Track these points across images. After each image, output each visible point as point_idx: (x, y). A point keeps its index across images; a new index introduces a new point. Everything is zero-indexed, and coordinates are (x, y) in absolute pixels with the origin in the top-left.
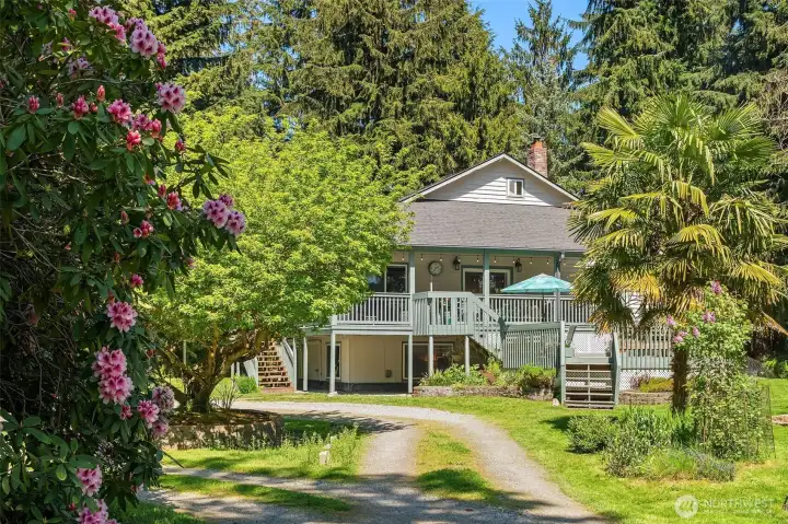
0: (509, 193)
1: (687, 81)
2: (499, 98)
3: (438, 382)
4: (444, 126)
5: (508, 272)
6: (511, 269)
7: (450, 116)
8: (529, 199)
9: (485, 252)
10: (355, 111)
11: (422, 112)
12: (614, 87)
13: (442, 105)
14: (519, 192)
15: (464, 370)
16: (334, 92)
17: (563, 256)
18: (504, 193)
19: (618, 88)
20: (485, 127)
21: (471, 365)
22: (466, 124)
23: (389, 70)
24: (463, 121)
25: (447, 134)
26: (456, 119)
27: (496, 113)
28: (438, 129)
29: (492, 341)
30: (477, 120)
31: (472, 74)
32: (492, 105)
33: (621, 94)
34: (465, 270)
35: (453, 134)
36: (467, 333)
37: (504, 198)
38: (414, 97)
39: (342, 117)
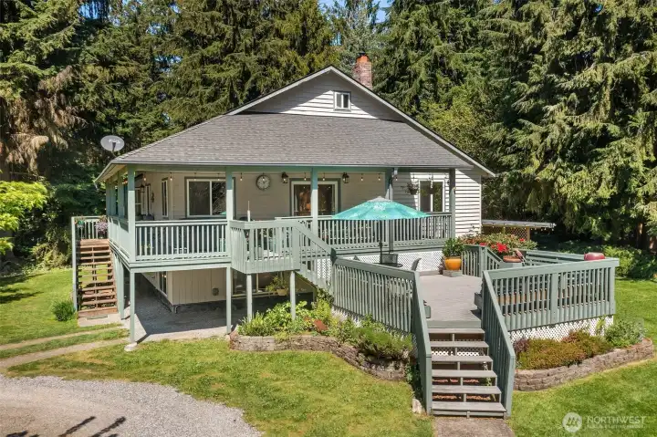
0: (336, 107)
1: (464, 23)
2: (324, 39)
3: (257, 331)
4: (283, 60)
5: (335, 183)
6: (339, 180)
7: (287, 52)
8: (356, 112)
9: (313, 169)
10: (215, 47)
11: (266, 48)
12: (412, 27)
13: (280, 43)
14: (346, 105)
15: (288, 310)
16: (198, 32)
17: (396, 172)
18: (332, 106)
19: (415, 28)
20: (313, 59)
21: (297, 303)
22: (299, 58)
23: (240, 15)
24: (296, 55)
25: (284, 65)
26: (291, 54)
27: (322, 50)
28: (278, 62)
29: (322, 274)
30: (307, 55)
31: (304, 19)
32: (319, 43)
33: (417, 33)
34: (294, 183)
35: (289, 66)
36: (292, 268)
37: (332, 110)
38: (260, 36)
39: (204, 51)
